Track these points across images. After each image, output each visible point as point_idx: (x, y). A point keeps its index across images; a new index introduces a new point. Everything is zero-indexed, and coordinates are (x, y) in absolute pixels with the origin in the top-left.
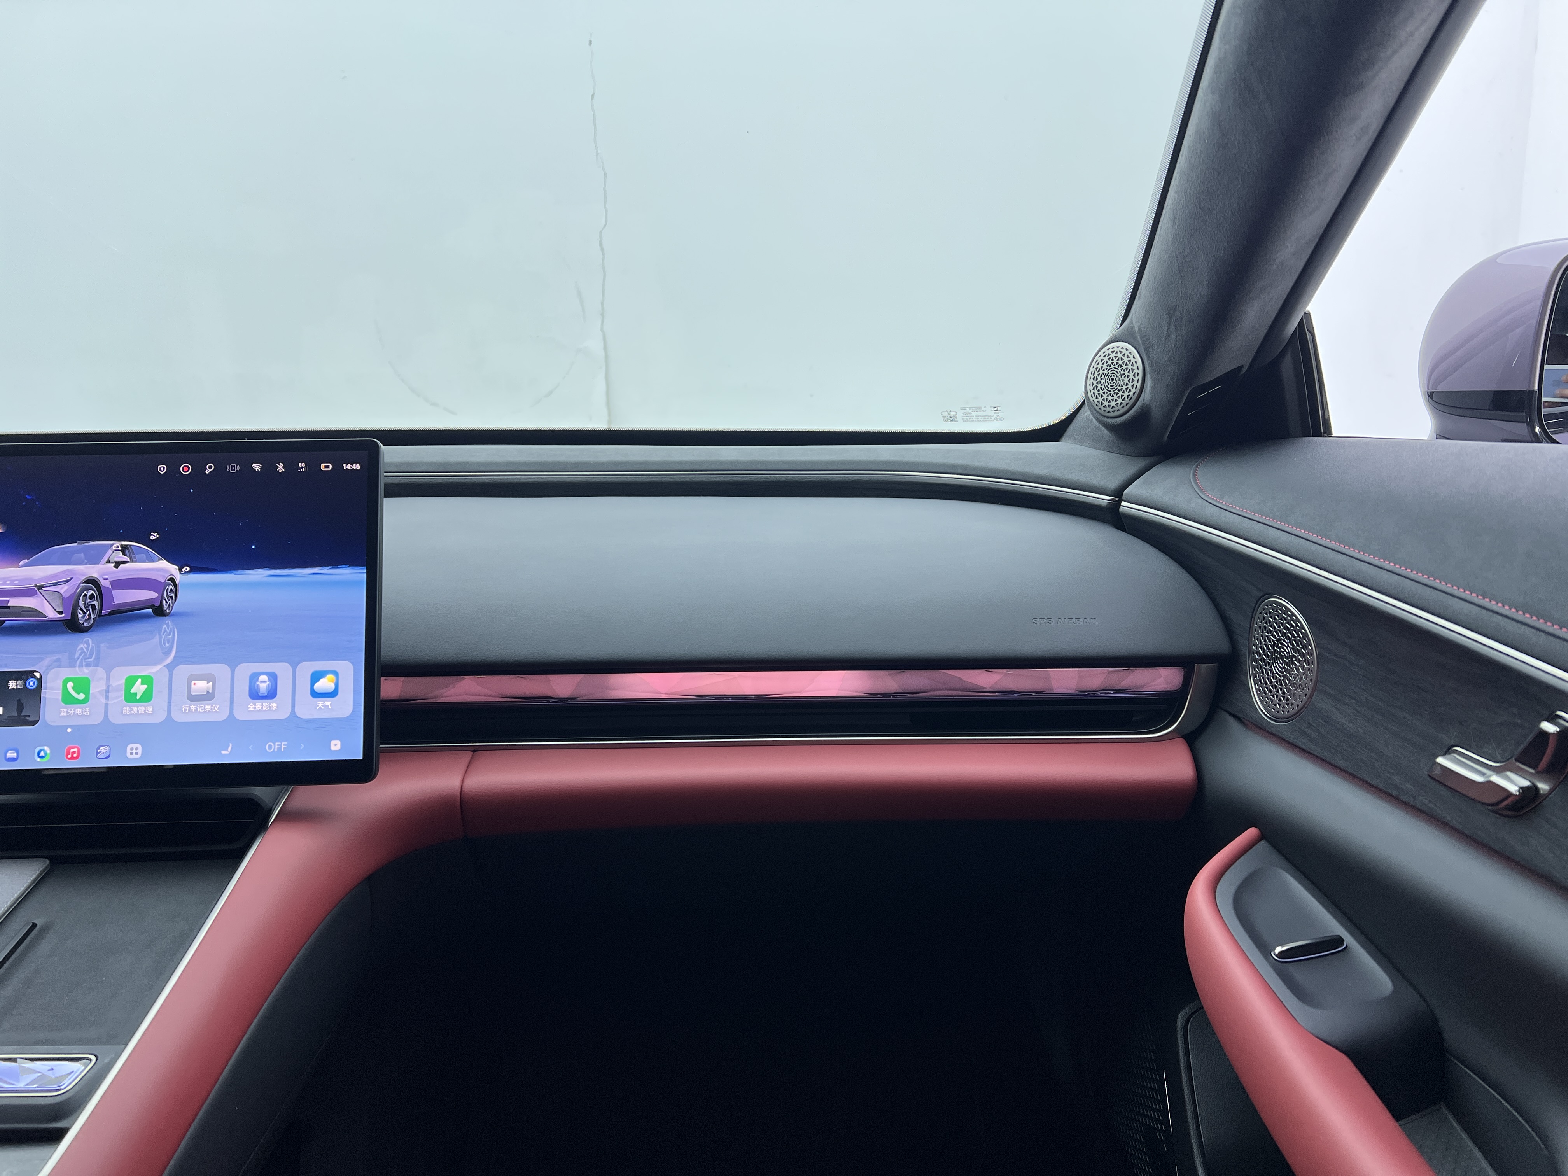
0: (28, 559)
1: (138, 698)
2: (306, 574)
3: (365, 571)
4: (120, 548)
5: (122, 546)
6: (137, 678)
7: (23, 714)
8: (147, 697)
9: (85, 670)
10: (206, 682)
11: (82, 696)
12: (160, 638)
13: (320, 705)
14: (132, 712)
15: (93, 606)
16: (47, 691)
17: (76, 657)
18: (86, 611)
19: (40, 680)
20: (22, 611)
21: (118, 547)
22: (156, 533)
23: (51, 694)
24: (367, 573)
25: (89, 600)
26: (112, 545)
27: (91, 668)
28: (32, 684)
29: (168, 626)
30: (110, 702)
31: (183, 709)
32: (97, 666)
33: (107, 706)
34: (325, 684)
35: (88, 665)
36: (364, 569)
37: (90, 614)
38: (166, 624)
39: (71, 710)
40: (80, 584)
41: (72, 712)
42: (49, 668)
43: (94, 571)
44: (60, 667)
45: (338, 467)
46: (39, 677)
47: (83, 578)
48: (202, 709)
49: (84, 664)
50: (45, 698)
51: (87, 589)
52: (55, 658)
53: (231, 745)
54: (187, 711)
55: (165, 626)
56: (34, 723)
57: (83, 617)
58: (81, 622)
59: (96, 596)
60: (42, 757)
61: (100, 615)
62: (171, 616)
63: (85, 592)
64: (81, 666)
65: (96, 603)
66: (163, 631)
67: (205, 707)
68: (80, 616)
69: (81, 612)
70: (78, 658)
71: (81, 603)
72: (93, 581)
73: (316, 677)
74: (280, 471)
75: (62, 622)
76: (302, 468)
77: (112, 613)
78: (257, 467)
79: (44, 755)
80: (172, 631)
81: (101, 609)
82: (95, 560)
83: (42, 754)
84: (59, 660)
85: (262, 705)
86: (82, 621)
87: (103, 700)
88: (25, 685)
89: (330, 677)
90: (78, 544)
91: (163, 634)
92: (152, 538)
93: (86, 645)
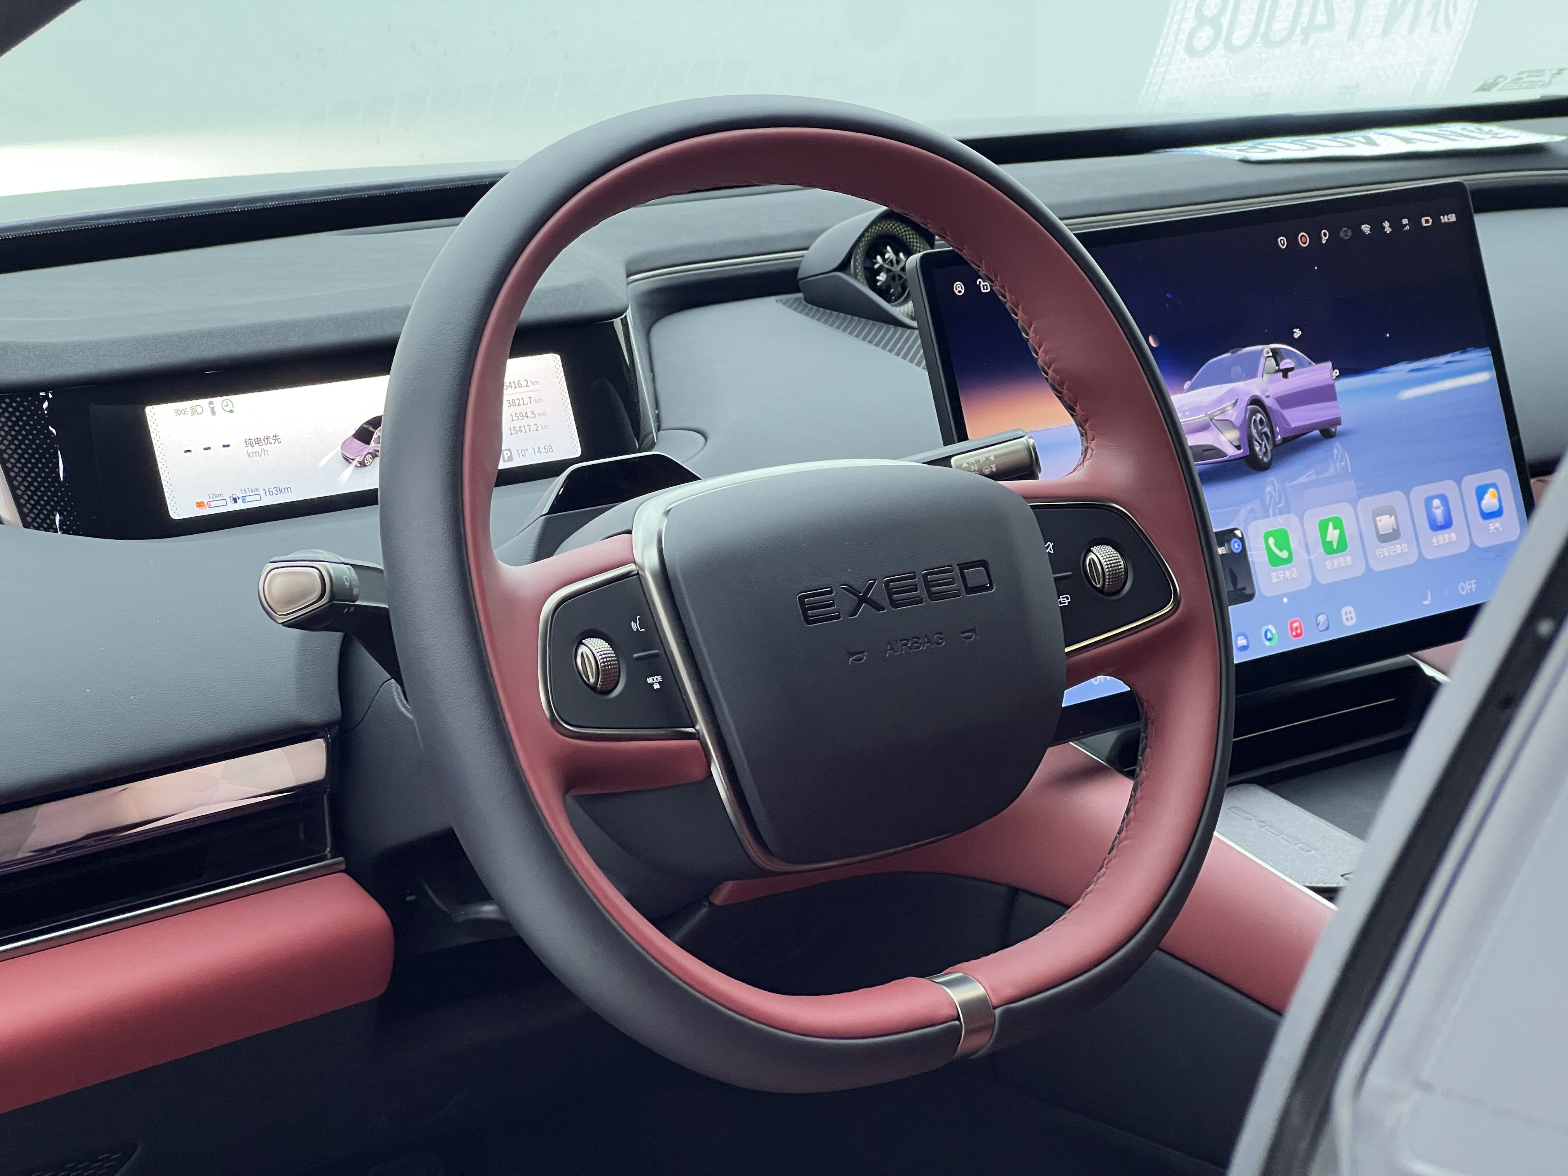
0: (1190, 379)
1: (1335, 547)
2: (1441, 364)
3: (1490, 352)
4: (1271, 354)
5: (1273, 350)
6: (1328, 521)
7: (1239, 587)
8: (1342, 545)
9: (1280, 519)
10: (1388, 516)
11: (1284, 555)
12: (1335, 466)
13: (1492, 528)
14: (1335, 567)
15: (1265, 433)
16: (1253, 553)
17: (1267, 503)
18: (1261, 442)
19: (1242, 540)
20: (1204, 451)
21: (1268, 353)
22: (1298, 329)
23: (1257, 557)
24: (1493, 354)
25: (1260, 427)
26: (1262, 350)
27: (1285, 516)
28: (1236, 546)
29: (1338, 450)
30: (1312, 557)
31: (1378, 554)
32: (1289, 512)
33: (1310, 561)
34: (1490, 501)
35: (1281, 513)
36: (1487, 350)
37: (1265, 445)
38: (1336, 447)
39: (1280, 574)
40: (1246, 408)
41: (1282, 576)
42: (1247, 522)
43: (1255, 387)
44: (1255, 519)
45: (1436, 220)
46: (1240, 536)
47: (1247, 398)
48: (1394, 552)
49: (1277, 511)
50: (1253, 562)
51: (1254, 412)
52: (1249, 508)
53: (1429, 591)
54: (1382, 557)
55: (1336, 451)
56: (1250, 597)
57: (1261, 449)
58: (1261, 457)
59: (1264, 420)
60: (1269, 640)
61: (1275, 446)
62: (1338, 436)
63: (1254, 417)
64: (1275, 515)
65: (1266, 429)
66: (1335, 456)
67: (1395, 548)
68: (1257, 449)
69: (1258, 444)
70: (1270, 505)
71: (1254, 431)
72: (1256, 401)
73: (1481, 493)
74: (1388, 232)
75: (1242, 460)
76: (1406, 225)
77: (1285, 440)
78: (1366, 228)
79: (1271, 637)
80: (1343, 457)
81: (1274, 437)
82: (1251, 373)
83: (1269, 636)
84: (1252, 511)
85: (1444, 537)
86: (1260, 455)
87: (1306, 556)
88: (1230, 549)
89: (1492, 490)
90: (1232, 353)
91: (1337, 460)
92: (1296, 336)
93: (1273, 488)
